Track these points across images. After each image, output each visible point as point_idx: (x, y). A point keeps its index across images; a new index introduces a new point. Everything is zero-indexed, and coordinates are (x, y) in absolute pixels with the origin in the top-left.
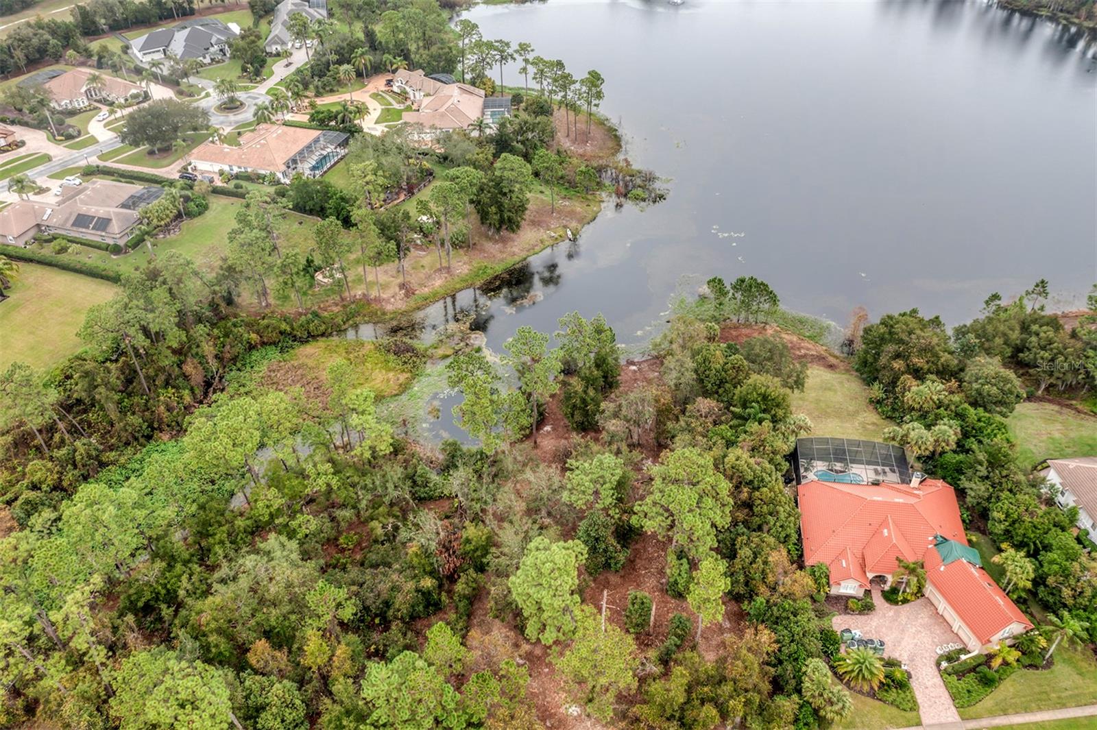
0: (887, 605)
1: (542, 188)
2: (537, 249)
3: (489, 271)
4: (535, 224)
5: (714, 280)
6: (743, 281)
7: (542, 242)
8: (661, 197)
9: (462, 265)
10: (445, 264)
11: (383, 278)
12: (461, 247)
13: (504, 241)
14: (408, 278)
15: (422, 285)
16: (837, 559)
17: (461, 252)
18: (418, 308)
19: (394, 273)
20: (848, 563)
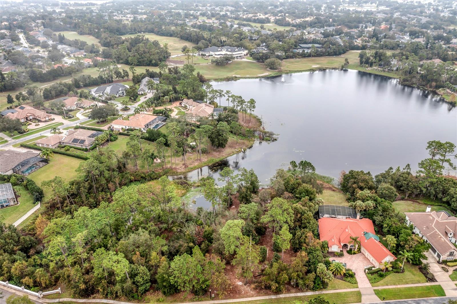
0: (348, 255)
1: (234, 136)
2: (231, 154)
3: (214, 161)
4: (231, 147)
5: (292, 162)
6: (302, 162)
7: (233, 152)
8: (276, 140)
9: (205, 159)
10: (199, 158)
11: (177, 162)
12: (205, 153)
13: (220, 152)
14: (186, 162)
15: (191, 164)
16: (331, 239)
17: (205, 155)
18: (189, 172)
19: (181, 160)
20: (335, 240)
